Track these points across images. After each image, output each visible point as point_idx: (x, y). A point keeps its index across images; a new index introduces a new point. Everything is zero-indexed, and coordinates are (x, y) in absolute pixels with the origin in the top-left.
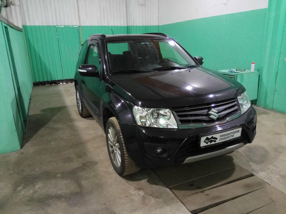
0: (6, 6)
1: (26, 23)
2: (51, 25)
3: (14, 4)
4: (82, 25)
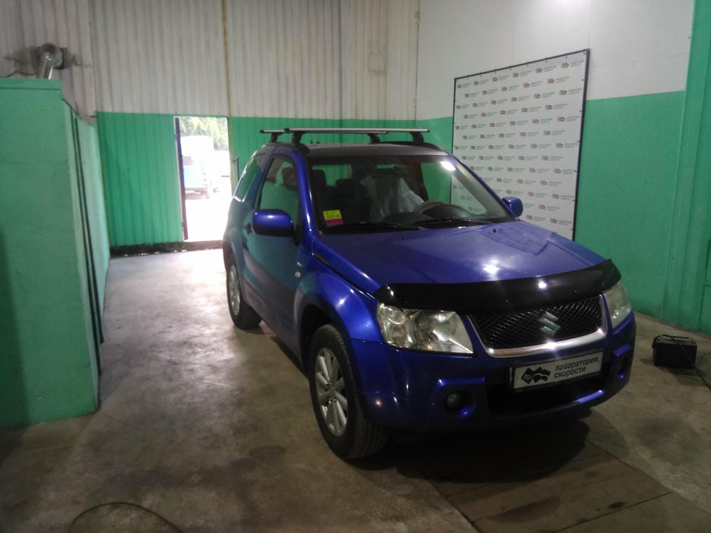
1: (103, 107)
2: (162, 111)
3: (79, 63)
4: (235, 114)
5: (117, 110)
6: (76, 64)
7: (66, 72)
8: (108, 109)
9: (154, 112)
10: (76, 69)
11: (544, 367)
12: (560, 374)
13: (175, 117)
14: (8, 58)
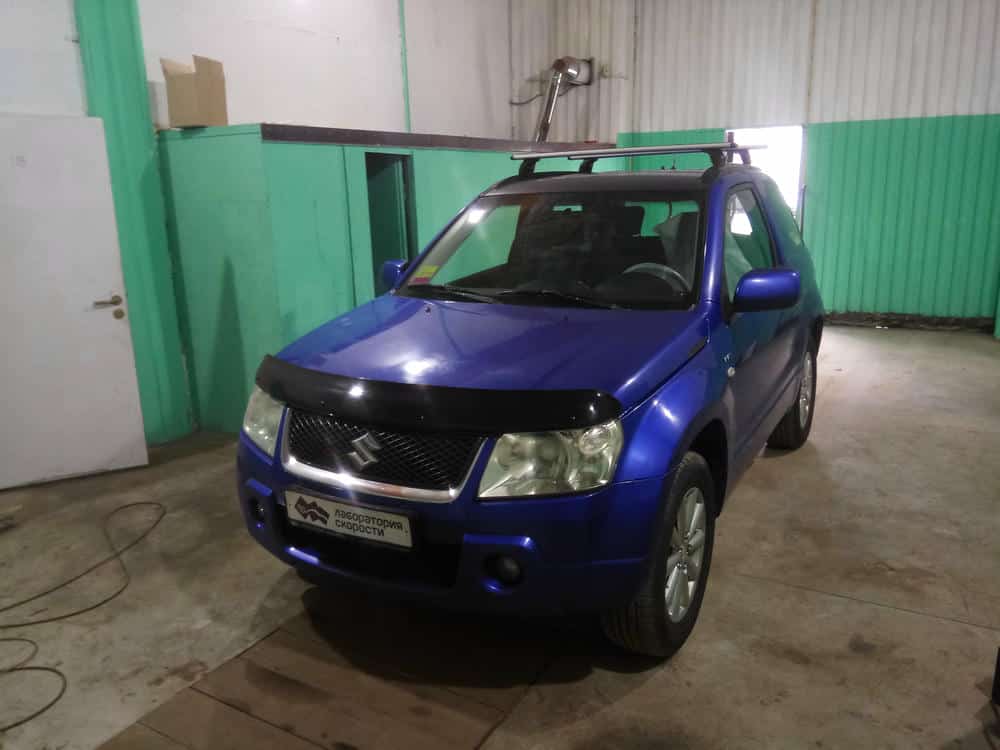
0: (589, 83)
1: (639, 127)
2: (710, 126)
3: (607, 74)
4: (815, 119)
5: (656, 130)
6: (605, 77)
7: (593, 87)
8: (646, 129)
9: (700, 128)
10: (604, 82)
11: (320, 503)
12: (343, 524)
13: (727, 131)
14: (532, 80)
